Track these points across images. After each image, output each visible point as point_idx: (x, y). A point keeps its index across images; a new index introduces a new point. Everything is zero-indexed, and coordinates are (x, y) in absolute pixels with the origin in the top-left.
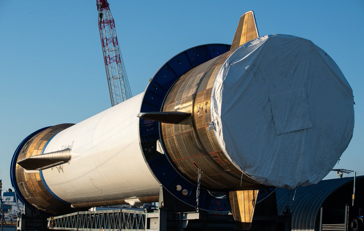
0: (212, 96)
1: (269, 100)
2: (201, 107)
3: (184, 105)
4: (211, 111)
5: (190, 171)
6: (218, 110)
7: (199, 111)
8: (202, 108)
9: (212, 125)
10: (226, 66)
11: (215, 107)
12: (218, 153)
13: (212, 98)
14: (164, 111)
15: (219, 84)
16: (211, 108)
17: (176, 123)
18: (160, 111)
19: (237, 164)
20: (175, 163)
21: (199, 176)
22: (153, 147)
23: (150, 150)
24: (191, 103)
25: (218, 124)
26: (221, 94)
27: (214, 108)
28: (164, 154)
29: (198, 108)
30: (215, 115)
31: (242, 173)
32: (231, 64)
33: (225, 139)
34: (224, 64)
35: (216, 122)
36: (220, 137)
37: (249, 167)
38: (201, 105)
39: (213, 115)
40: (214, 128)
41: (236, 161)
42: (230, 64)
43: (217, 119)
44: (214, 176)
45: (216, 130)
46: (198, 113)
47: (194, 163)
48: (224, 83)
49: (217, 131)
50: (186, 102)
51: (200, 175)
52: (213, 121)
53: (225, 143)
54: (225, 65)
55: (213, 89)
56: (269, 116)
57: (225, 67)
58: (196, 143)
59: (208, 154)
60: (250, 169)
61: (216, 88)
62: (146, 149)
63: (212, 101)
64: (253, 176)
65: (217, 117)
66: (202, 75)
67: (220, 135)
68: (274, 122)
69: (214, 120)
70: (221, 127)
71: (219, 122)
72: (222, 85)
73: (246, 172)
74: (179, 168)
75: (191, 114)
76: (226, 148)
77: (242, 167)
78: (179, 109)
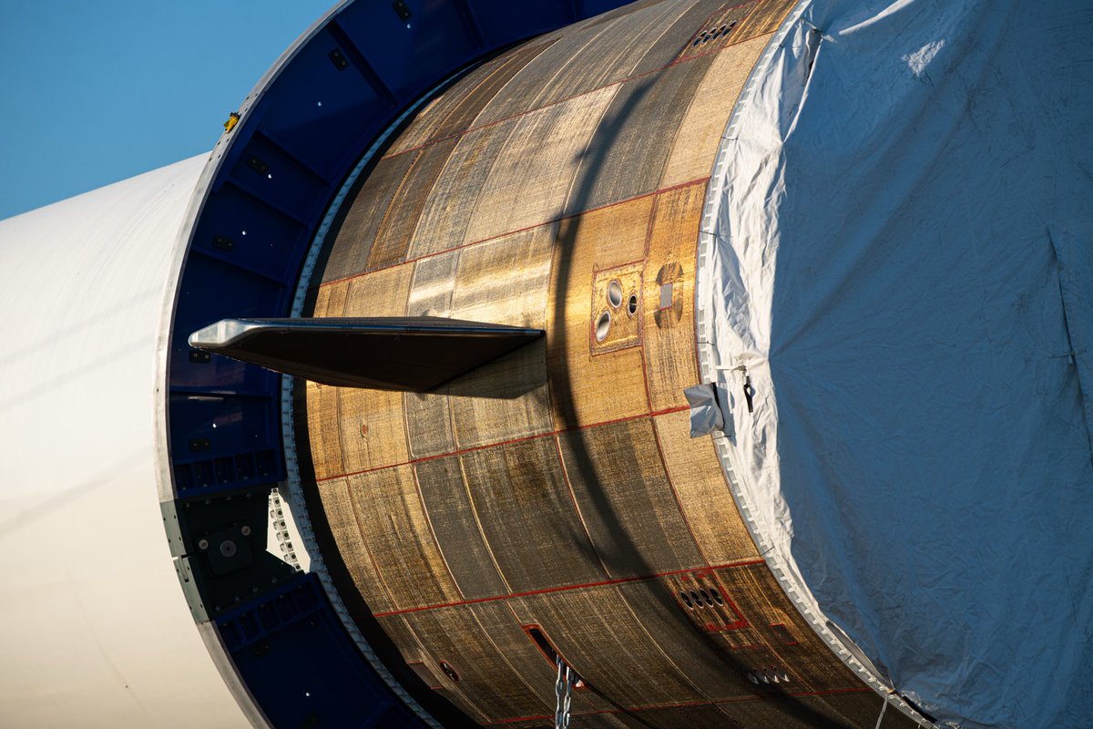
0: (711, 228)
1: (1054, 256)
2: (623, 295)
3: (487, 281)
4: (706, 322)
5: (488, 681)
6: (747, 312)
7: (604, 320)
8: (633, 299)
9: (708, 402)
10: (795, 50)
11: (728, 299)
12: (725, 570)
13: (709, 241)
14: (321, 313)
15: (756, 160)
16: (704, 303)
17: (423, 385)
18: (295, 315)
19: (858, 640)
20: (388, 627)
21: (561, 710)
22: (246, 530)
23: (228, 548)
24: (545, 268)
25: (749, 398)
26: (769, 219)
27: (721, 302)
28: (313, 575)
29: (602, 303)
30: (730, 343)
31: (882, 700)
32: (828, 37)
33: (792, 488)
34: (783, 34)
35: (734, 388)
36: (757, 479)
37: (930, 662)
38: (627, 283)
39: (714, 345)
40: (719, 421)
41: (854, 623)
42: (817, 35)
43: (743, 369)
44: (657, 711)
45: (731, 436)
46: (602, 333)
47: (536, 634)
48: (792, 153)
49: (739, 437)
50: (503, 260)
51: (567, 706)
52: (714, 379)
53: (793, 515)
54: (787, 44)
55: (718, 189)
56: (1054, 357)
57: (789, 54)
58: (572, 509)
59: (648, 577)
60: (932, 675)
61: (736, 184)
62: (203, 544)
63: (709, 262)
64: (952, 718)
65: (741, 357)
66: (604, 98)
67: (759, 463)
68: (1080, 390)
69: (721, 374)
70: (768, 415)
71: (755, 384)
72: (774, 162)
73: (912, 695)
74: (409, 661)
75: (543, 333)
76: (795, 544)
77: (885, 662)
78: (440, 301)
